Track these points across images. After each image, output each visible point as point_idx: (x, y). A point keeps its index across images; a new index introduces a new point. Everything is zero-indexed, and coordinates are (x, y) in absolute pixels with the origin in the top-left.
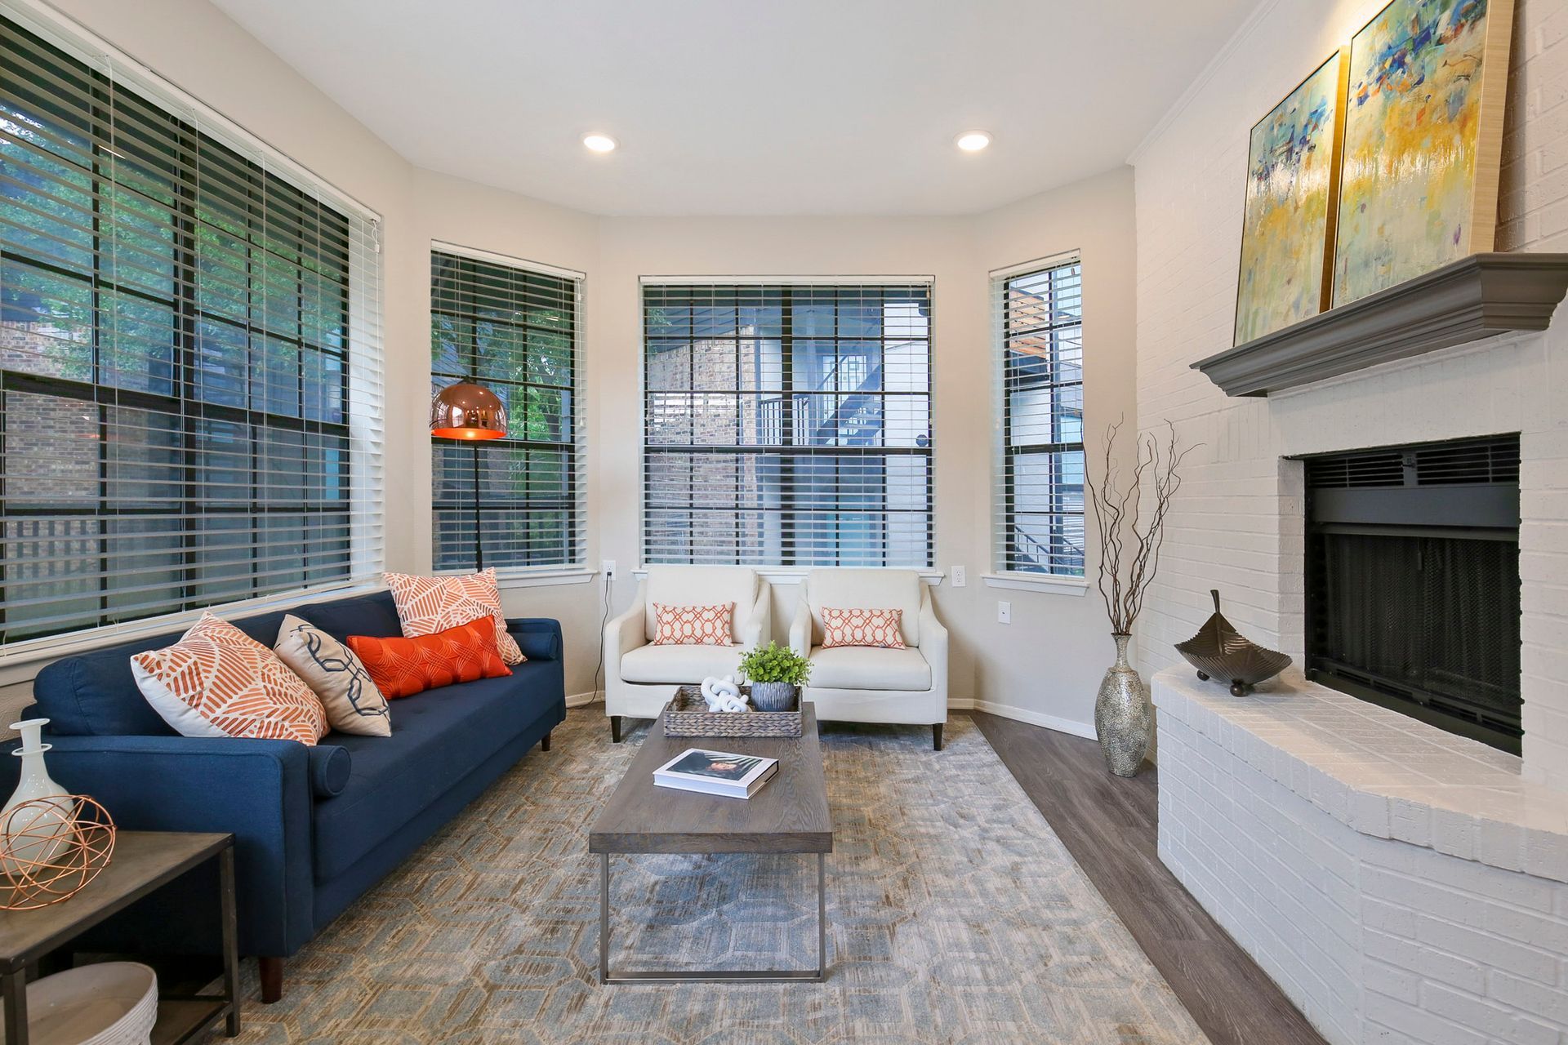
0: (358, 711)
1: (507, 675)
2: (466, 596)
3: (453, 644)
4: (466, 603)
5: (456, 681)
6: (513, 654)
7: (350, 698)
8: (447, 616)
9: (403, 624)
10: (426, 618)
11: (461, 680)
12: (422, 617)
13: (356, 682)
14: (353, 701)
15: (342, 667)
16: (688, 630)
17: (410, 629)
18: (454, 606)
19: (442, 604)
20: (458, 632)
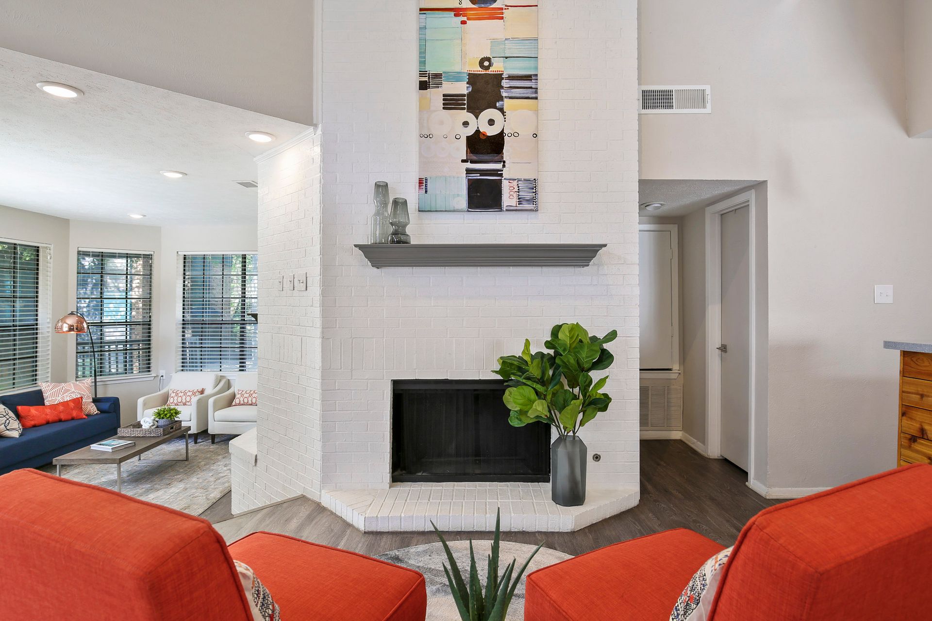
0: (8, 430)
1: (85, 418)
2: (73, 390)
3: (61, 408)
4: (73, 392)
5: (60, 421)
6: (92, 410)
7: (5, 426)
8: (63, 398)
9: (45, 401)
10: (54, 399)
11: (63, 420)
12: (52, 398)
13: (8, 421)
14: (6, 427)
15: (3, 416)
16: (180, 399)
17: (47, 403)
18: (67, 394)
19: (61, 393)
20: (65, 404)
